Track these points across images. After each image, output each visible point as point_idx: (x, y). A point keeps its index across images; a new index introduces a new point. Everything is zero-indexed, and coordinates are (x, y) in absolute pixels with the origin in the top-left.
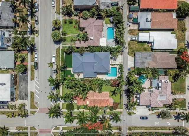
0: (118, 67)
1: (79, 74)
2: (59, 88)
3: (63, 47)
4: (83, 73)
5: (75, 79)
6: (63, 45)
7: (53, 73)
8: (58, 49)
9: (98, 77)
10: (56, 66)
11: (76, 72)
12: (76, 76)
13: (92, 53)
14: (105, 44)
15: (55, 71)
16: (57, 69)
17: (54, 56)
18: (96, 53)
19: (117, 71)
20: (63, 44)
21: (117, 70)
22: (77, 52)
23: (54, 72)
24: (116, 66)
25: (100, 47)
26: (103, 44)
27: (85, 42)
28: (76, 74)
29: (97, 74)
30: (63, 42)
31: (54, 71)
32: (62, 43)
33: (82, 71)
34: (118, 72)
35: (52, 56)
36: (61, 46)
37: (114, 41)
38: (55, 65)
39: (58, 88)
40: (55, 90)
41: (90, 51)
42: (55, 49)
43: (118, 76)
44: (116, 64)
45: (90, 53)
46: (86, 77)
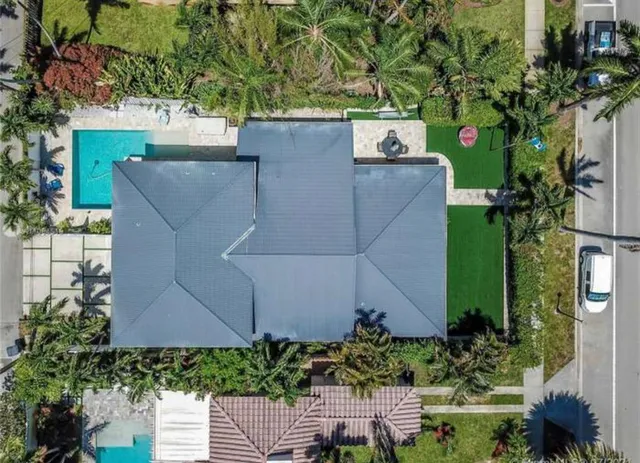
0: (64, 210)
1: (392, 153)
2: (549, 37)
3: (518, 380)
4: (355, 160)
5: (419, 113)
6: (515, 390)
7: (596, 164)
8: (559, 357)
9: (232, 123)
10: (573, 221)
11: (416, 171)
12: (414, 136)
13: (277, 335)
14: (165, 412)
15: (582, 174)
16: (570, 194)
17: (595, 307)
18: (235, 341)
19: (67, 178)
20: (518, 399)
21: (67, 190)
22: (402, 340)
23: (591, 171)
24: (79, 217)
25: (207, 388)
26: (182, 411)
27: (341, 427)
28: (411, 154)
29: (234, 149)
30: (518, 422)
31: (587, 182)
32: (525, 410)
33: (361, 178)
34: (57, 170)
35: (610, 306)
36: (533, 388)
37: (97, 429)
38: (580, 224)
39: (559, 38)
40: (579, 28)
41: (291, 351)
42: (579, 360)
43: (64, 136)
44: (77, 239)
45: (293, 337)
46: (327, 126)
